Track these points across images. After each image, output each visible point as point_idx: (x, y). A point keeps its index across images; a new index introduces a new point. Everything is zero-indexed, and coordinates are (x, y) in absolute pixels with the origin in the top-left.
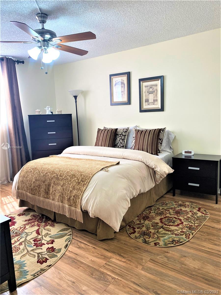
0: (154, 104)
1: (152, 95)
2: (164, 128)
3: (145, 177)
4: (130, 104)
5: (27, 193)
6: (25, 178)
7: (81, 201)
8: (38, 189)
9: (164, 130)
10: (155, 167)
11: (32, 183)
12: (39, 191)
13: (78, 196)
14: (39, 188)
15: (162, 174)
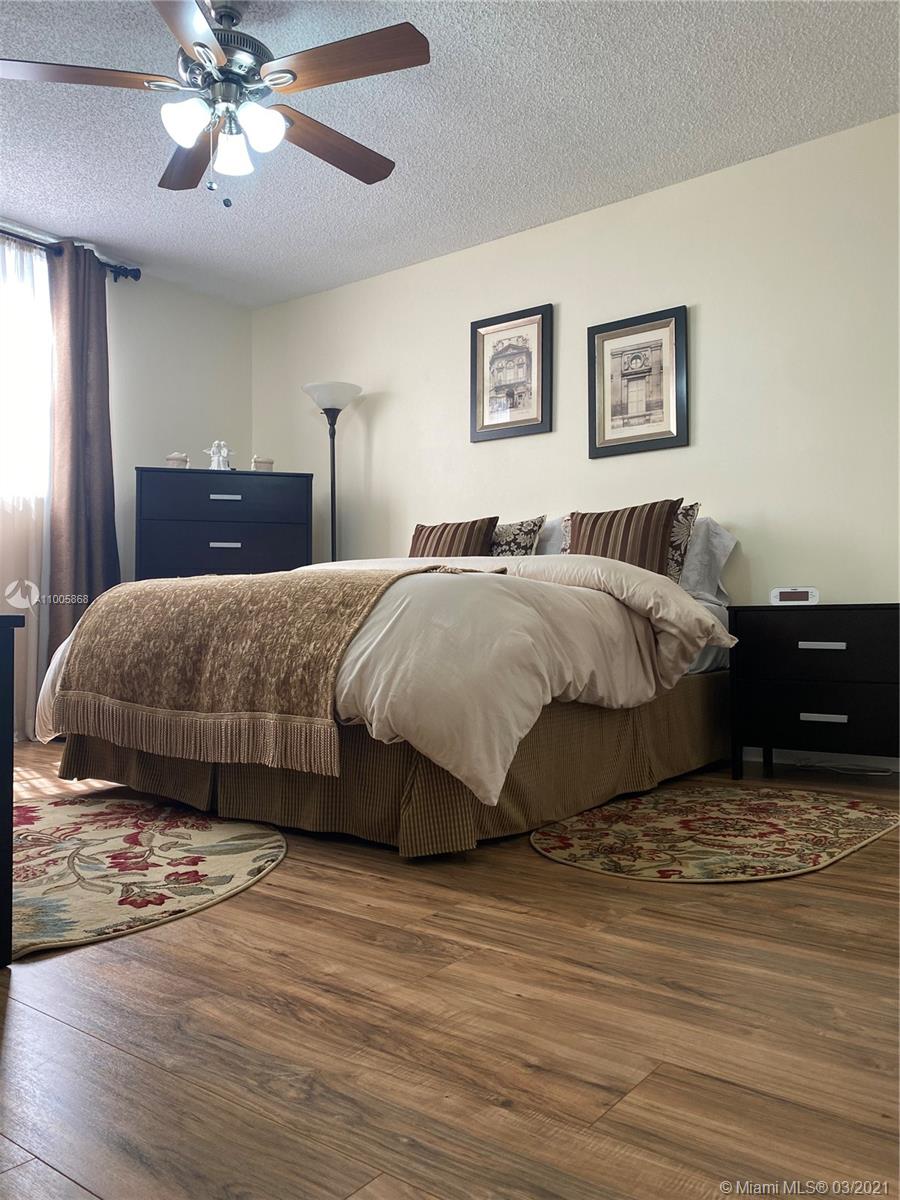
0: (648, 421)
1: (642, 383)
2: (691, 506)
3: (616, 640)
4: (551, 430)
5: (102, 697)
6: (101, 637)
7: (335, 678)
8: (150, 675)
9: (690, 512)
10: (658, 604)
11: (126, 652)
12: (157, 681)
13: (325, 659)
14: (156, 667)
15: (686, 629)
